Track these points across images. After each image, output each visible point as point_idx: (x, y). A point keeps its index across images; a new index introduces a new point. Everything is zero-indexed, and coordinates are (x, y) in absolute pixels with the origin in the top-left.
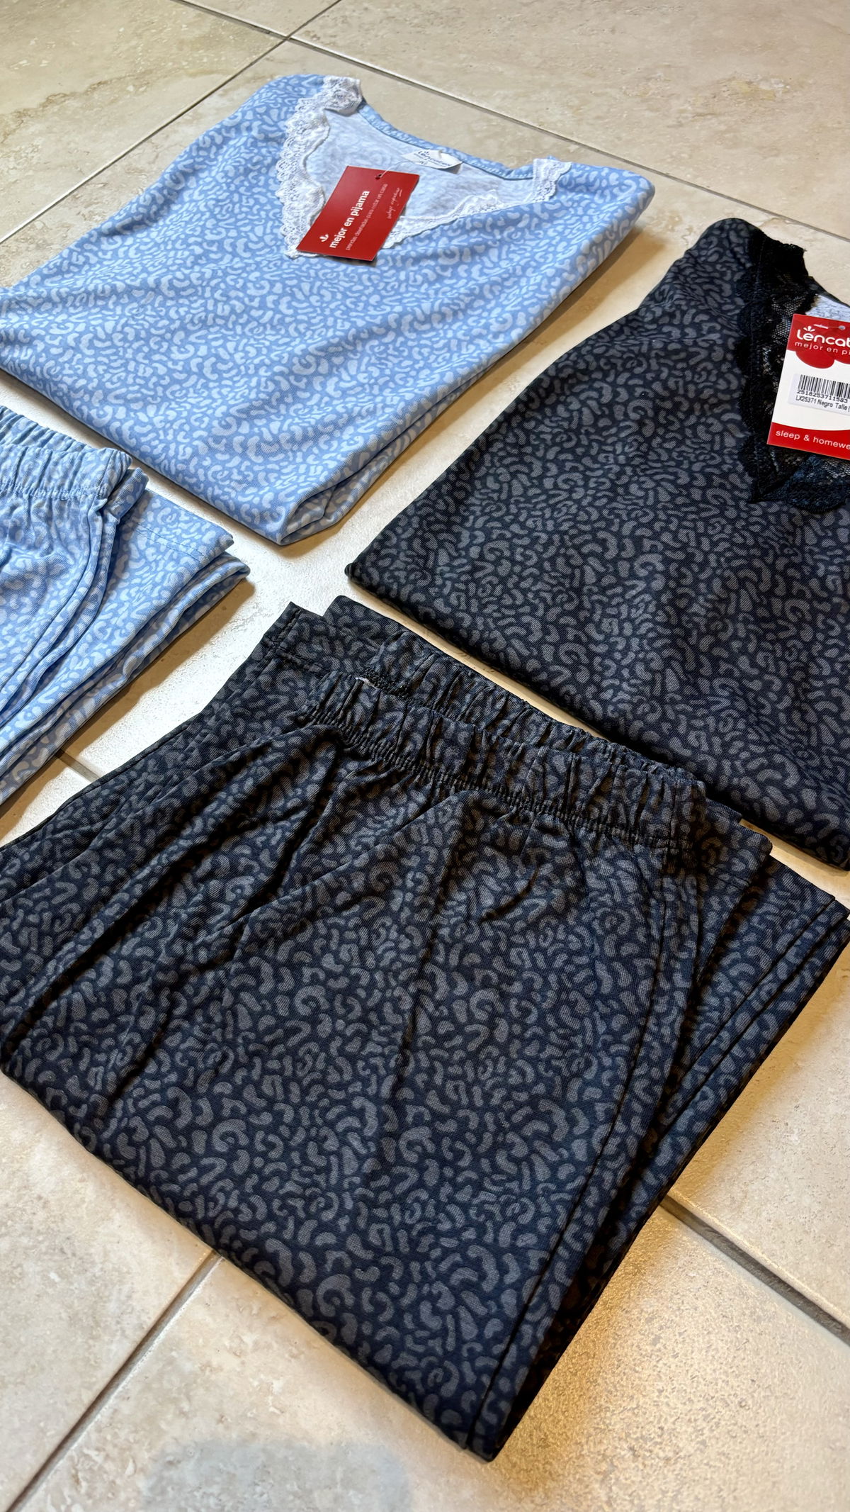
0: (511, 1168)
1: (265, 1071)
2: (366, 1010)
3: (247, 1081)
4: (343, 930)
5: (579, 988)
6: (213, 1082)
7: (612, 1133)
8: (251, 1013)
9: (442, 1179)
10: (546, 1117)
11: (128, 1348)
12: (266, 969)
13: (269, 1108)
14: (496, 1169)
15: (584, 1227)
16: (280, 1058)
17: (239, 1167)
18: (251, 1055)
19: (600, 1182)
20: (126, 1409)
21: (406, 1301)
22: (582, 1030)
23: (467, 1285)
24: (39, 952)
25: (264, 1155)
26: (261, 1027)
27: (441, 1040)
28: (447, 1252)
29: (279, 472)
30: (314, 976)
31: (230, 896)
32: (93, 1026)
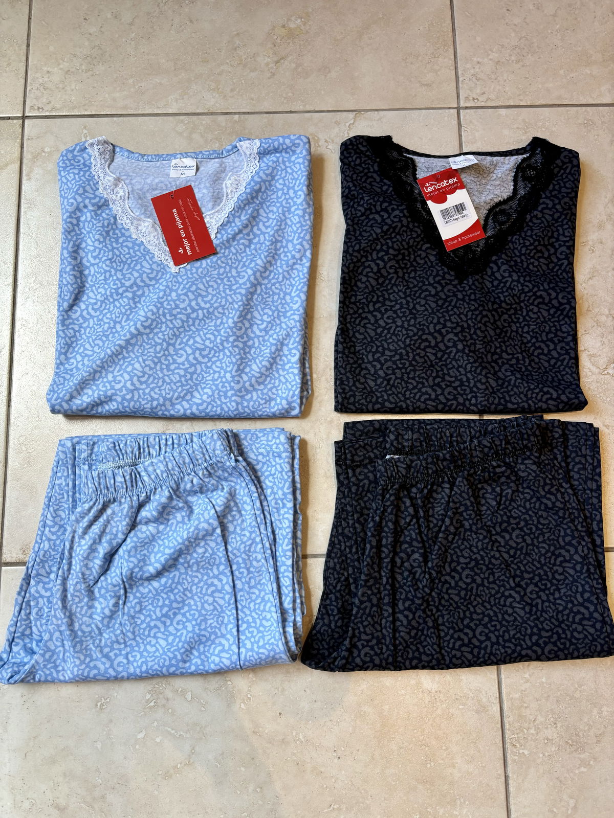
0: (562, 577)
1: (474, 607)
2: (487, 566)
3: (471, 613)
4: (458, 547)
5: (540, 509)
6: (462, 622)
7: (583, 547)
8: (456, 595)
9: (547, 595)
10: (560, 555)
11: (498, 705)
12: (447, 578)
13: (484, 616)
14: (559, 581)
15: (597, 580)
16: (475, 599)
17: (494, 639)
18: (466, 606)
19: (590, 563)
20: (511, 719)
21: (569, 636)
22: (550, 522)
23: (581, 620)
24: (377, 631)
25: (496, 630)
26: (463, 596)
27: (514, 556)
28: (568, 615)
29: (274, 387)
30: (462, 568)
31: (415, 564)
32: (414, 638)
